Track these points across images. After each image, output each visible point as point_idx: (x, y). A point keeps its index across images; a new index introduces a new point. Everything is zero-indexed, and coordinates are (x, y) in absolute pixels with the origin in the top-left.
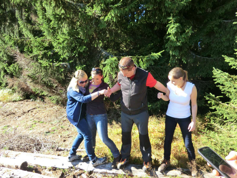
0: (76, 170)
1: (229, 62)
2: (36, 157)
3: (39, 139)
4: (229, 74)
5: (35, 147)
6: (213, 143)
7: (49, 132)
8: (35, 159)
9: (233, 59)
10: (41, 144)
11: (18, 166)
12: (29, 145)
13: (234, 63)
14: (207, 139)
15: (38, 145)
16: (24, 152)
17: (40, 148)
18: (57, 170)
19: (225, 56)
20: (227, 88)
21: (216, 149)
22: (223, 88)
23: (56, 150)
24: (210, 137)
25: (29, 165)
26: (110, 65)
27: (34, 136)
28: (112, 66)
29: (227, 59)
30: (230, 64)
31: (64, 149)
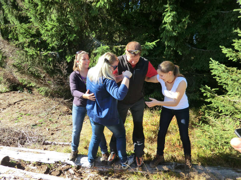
0: (63, 165)
1: (226, 54)
2: (19, 152)
3: (24, 132)
4: (225, 66)
5: (19, 141)
6: (207, 137)
7: (36, 125)
8: (18, 153)
9: (231, 49)
10: (26, 138)
12: (13, 138)
13: (232, 54)
14: (202, 132)
15: (23, 138)
16: (7, 146)
17: (25, 142)
18: (42, 165)
19: (223, 47)
20: (225, 79)
21: (210, 143)
22: (220, 80)
23: (42, 143)
24: (204, 131)
25: (12, 160)
27: (19, 129)
29: (225, 50)
30: (227, 56)
31: (52, 143)
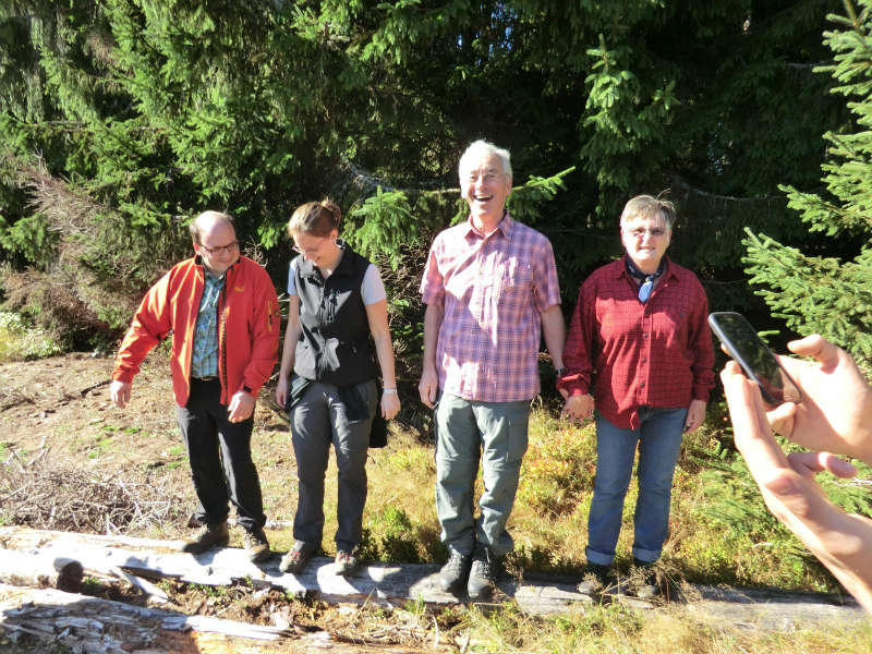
0: (257, 590)
1: (802, 211)
2: (113, 549)
3: (123, 485)
4: (801, 252)
5: (108, 516)
6: (740, 493)
7: (160, 464)
8: (110, 554)
9: (814, 197)
10: (133, 505)
11: (47, 578)
12: (88, 506)
13: (820, 212)
14: (721, 479)
15: (124, 505)
16: (70, 530)
17: (129, 518)
18: (189, 592)
19: (790, 187)
20: (792, 299)
21: (749, 514)
22: (776, 300)
23: (185, 524)
24: (729, 473)
25: (89, 576)
26: (382, 221)
27: (106, 478)
28: (388, 225)
29: (797, 200)
30: (805, 218)
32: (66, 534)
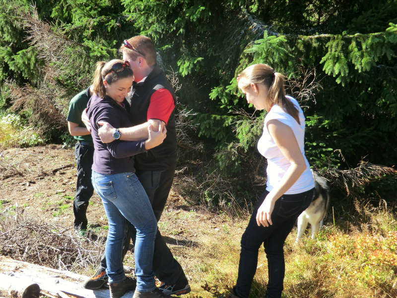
2: (60, 279)
3: (71, 236)
5: (60, 257)
7: (99, 226)
10: (77, 251)
11: (17, 292)
12: (48, 248)
15: (68, 251)
16: (35, 263)
17: (73, 260)
27: (62, 230)
32: (33, 265)
